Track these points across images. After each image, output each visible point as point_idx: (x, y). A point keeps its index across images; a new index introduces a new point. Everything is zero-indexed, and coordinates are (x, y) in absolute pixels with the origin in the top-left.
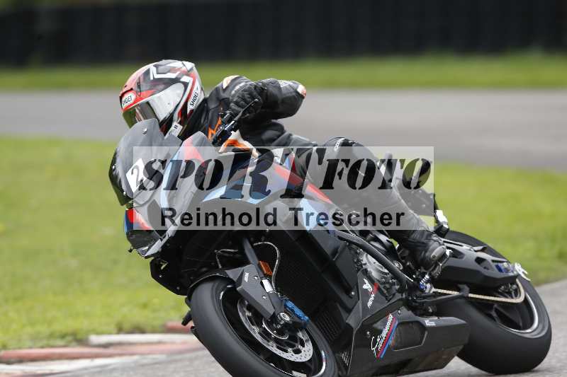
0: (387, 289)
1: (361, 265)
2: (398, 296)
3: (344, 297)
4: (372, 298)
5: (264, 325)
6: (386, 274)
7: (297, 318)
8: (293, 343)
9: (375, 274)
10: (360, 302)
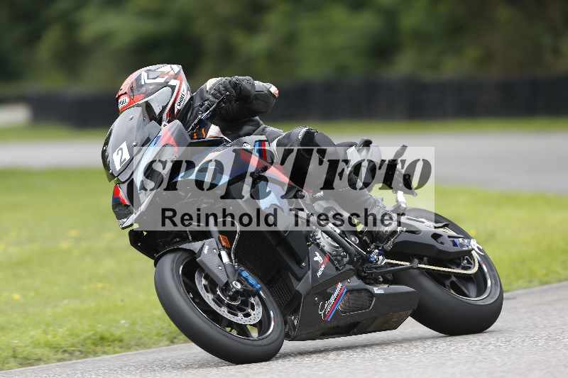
0: (339, 261)
1: (315, 240)
2: (348, 267)
3: (295, 268)
4: (322, 269)
5: (219, 292)
6: (337, 247)
7: (249, 286)
8: (244, 308)
9: (327, 248)
10: (310, 273)
